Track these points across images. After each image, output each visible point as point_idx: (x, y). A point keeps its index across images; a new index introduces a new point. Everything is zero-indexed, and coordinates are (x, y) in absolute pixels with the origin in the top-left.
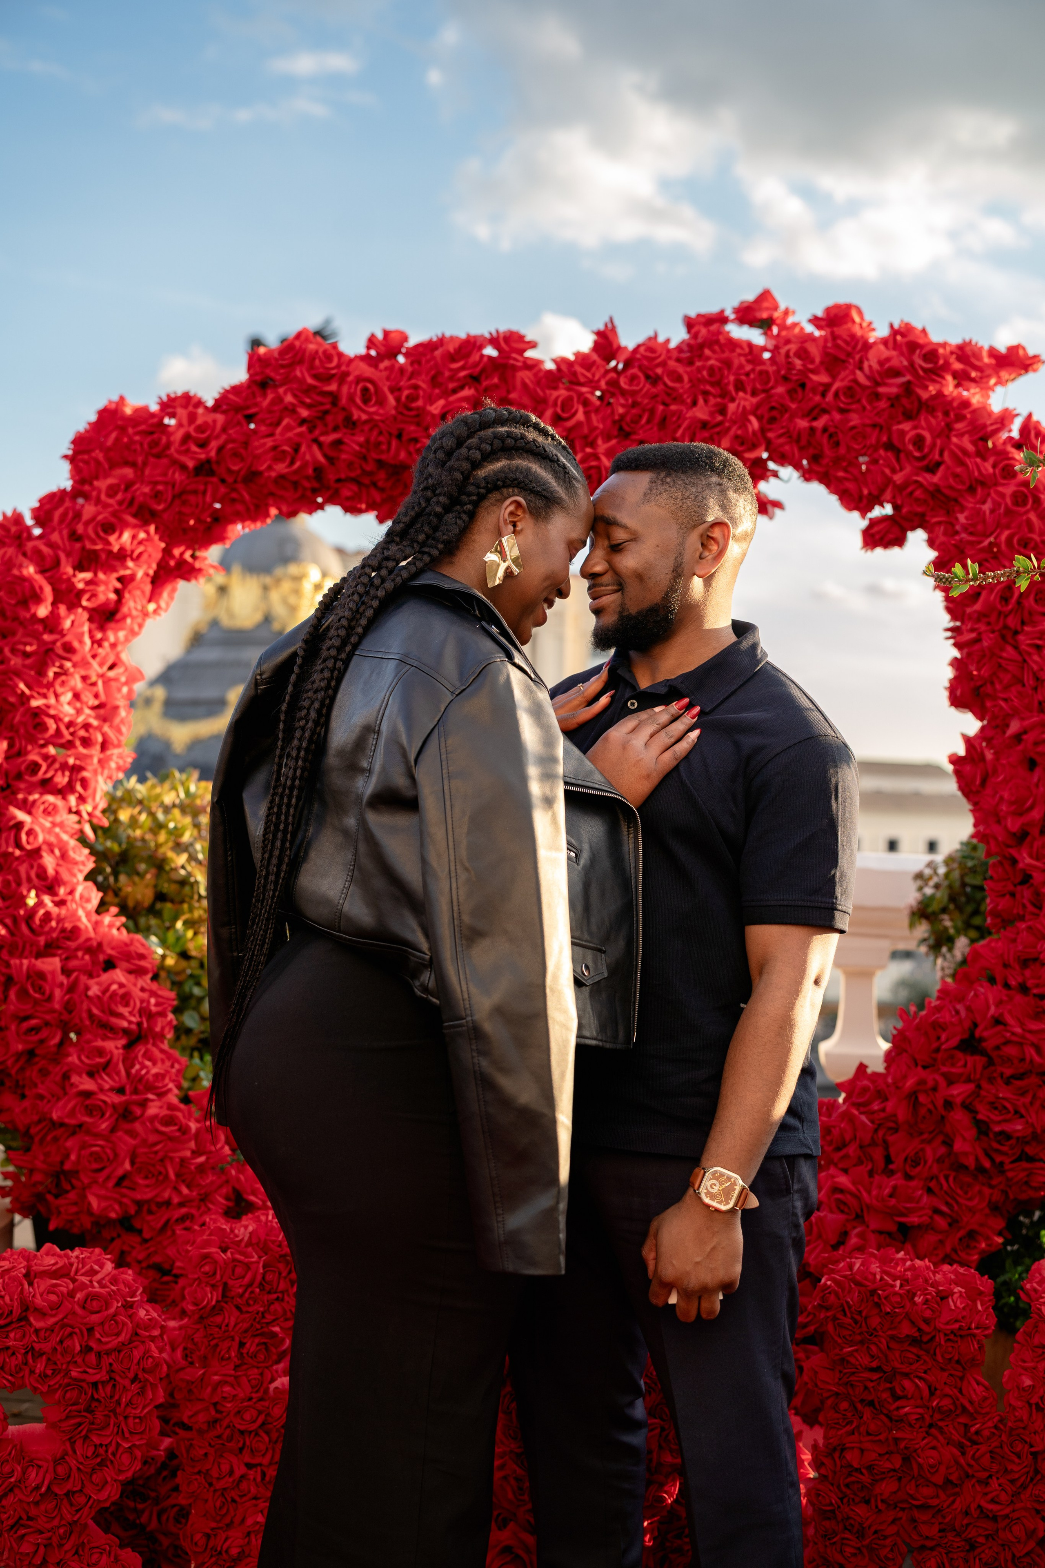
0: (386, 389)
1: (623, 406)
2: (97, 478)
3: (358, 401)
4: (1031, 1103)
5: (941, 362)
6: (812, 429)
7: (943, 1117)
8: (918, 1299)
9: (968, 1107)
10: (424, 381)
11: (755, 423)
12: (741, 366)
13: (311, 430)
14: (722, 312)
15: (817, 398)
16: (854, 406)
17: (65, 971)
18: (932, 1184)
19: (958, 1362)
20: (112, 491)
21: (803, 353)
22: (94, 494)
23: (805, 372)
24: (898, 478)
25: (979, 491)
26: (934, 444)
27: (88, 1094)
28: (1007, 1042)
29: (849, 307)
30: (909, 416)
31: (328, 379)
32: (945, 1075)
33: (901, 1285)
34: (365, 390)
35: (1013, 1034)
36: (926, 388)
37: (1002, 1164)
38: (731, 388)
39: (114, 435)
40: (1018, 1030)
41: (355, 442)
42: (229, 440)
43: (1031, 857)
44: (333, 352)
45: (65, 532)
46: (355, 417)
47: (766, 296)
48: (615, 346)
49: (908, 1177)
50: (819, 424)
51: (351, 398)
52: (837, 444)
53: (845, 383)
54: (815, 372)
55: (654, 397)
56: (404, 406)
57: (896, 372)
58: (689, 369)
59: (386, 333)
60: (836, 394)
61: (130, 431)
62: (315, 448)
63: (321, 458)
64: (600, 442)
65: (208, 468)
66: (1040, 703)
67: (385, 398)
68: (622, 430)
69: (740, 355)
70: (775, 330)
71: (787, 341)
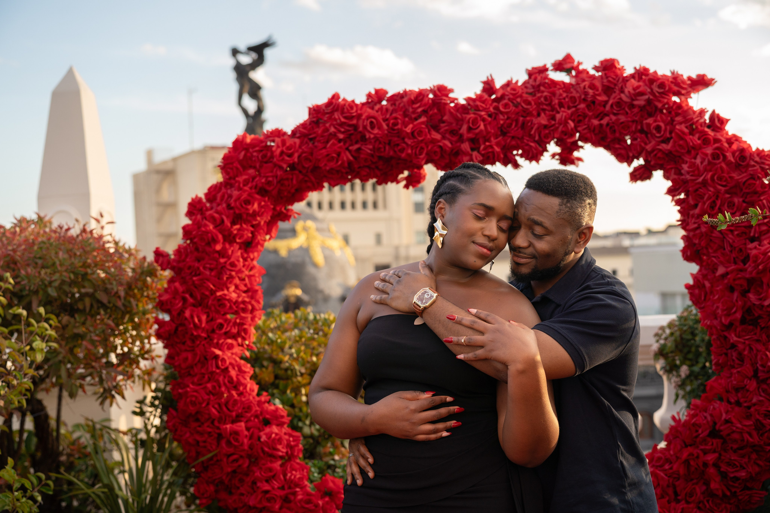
0: (381, 120)
1: (502, 120)
2: (237, 176)
3: (369, 128)
4: (749, 461)
5: (667, 88)
6: (601, 125)
7: (703, 471)
9: (716, 465)
10: (400, 115)
11: (571, 124)
12: (560, 95)
13: (344, 144)
14: (545, 66)
15: (601, 108)
16: (621, 112)
17: (248, 429)
18: (701, 505)
20: (246, 182)
21: (592, 86)
22: (237, 184)
23: (594, 96)
24: (649, 147)
25: (693, 152)
26: (666, 129)
27: (267, 492)
28: (733, 432)
29: (612, 60)
30: (650, 115)
31: (351, 118)
32: (702, 450)
34: (371, 123)
35: (737, 428)
36: (659, 101)
37: (735, 493)
38: (557, 106)
39: (243, 153)
40: (739, 425)
41: (368, 149)
42: (303, 152)
43: (736, 336)
44: (353, 104)
45: (224, 205)
46: (367, 136)
47: (568, 57)
48: (493, 89)
49: (688, 502)
50: (605, 121)
51: (365, 127)
52: (614, 131)
53: (616, 100)
54: (599, 95)
55: (517, 113)
56: (391, 129)
57: (642, 94)
58: (534, 98)
59: (376, 91)
60: (612, 106)
61: (251, 150)
62: (348, 153)
63: (351, 158)
64: (492, 139)
65: (293, 166)
66: (734, 258)
67: (382, 125)
68: (503, 131)
69: (559, 89)
70: (574, 73)
71: (584, 81)
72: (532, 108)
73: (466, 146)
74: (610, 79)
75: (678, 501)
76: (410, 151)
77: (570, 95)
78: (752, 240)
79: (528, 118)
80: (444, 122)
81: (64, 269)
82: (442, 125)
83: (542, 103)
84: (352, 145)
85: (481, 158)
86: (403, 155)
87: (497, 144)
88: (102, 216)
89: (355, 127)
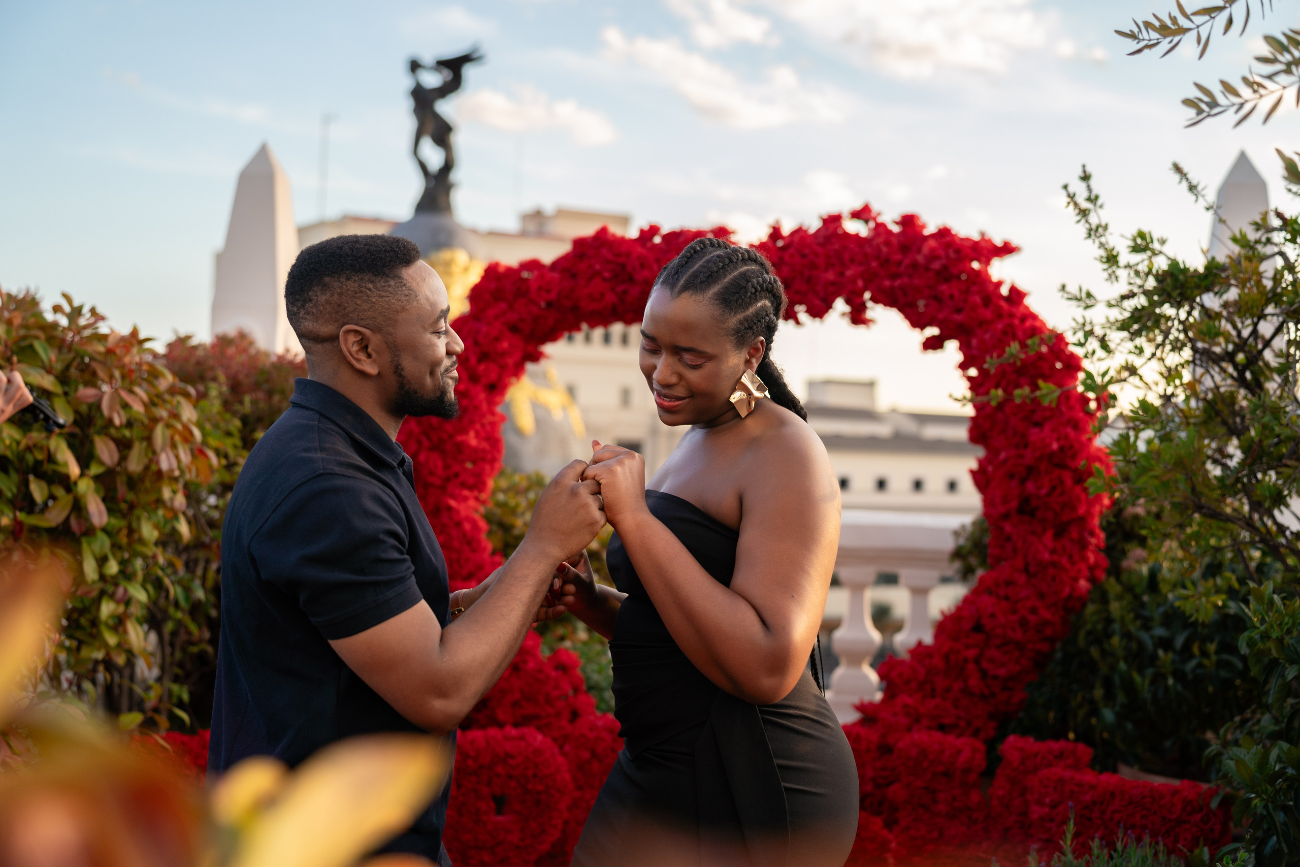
1: (786, 271)
3: (638, 269)
4: (1010, 659)
6: (893, 287)
7: (963, 668)
8: (947, 754)
9: (976, 661)
11: (860, 281)
12: (852, 250)
13: (609, 284)
14: (841, 213)
15: (896, 268)
16: (915, 274)
18: (956, 703)
20: (496, 317)
21: (887, 243)
23: (888, 254)
25: (984, 326)
26: (960, 298)
28: (997, 627)
29: (914, 215)
30: (945, 281)
31: (620, 255)
32: (964, 645)
33: (938, 748)
35: (1001, 622)
36: (955, 267)
37: (994, 692)
38: (847, 262)
40: (1003, 620)
41: (635, 292)
42: (563, 289)
43: (1011, 527)
46: (636, 278)
47: (867, 205)
48: (780, 236)
49: (943, 699)
50: (897, 283)
52: (907, 293)
53: (911, 261)
54: (894, 254)
55: (804, 266)
57: (938, 257)
59: (649, 225)
60: (906, 267)
61: (504, 281)
62: (612, 294)
65: (549, 304)
66: (1016, 443)
69: (853, 243)
70: (872, 224)
71: (880, 235)
72: (821, 261)
74: (909, 236)
75: (934, 697)
77: (863, 251)
78: (1035, 425)
79: (815, 272)
83: (831, 257)
84: (618, 285)
89: (623, 266)
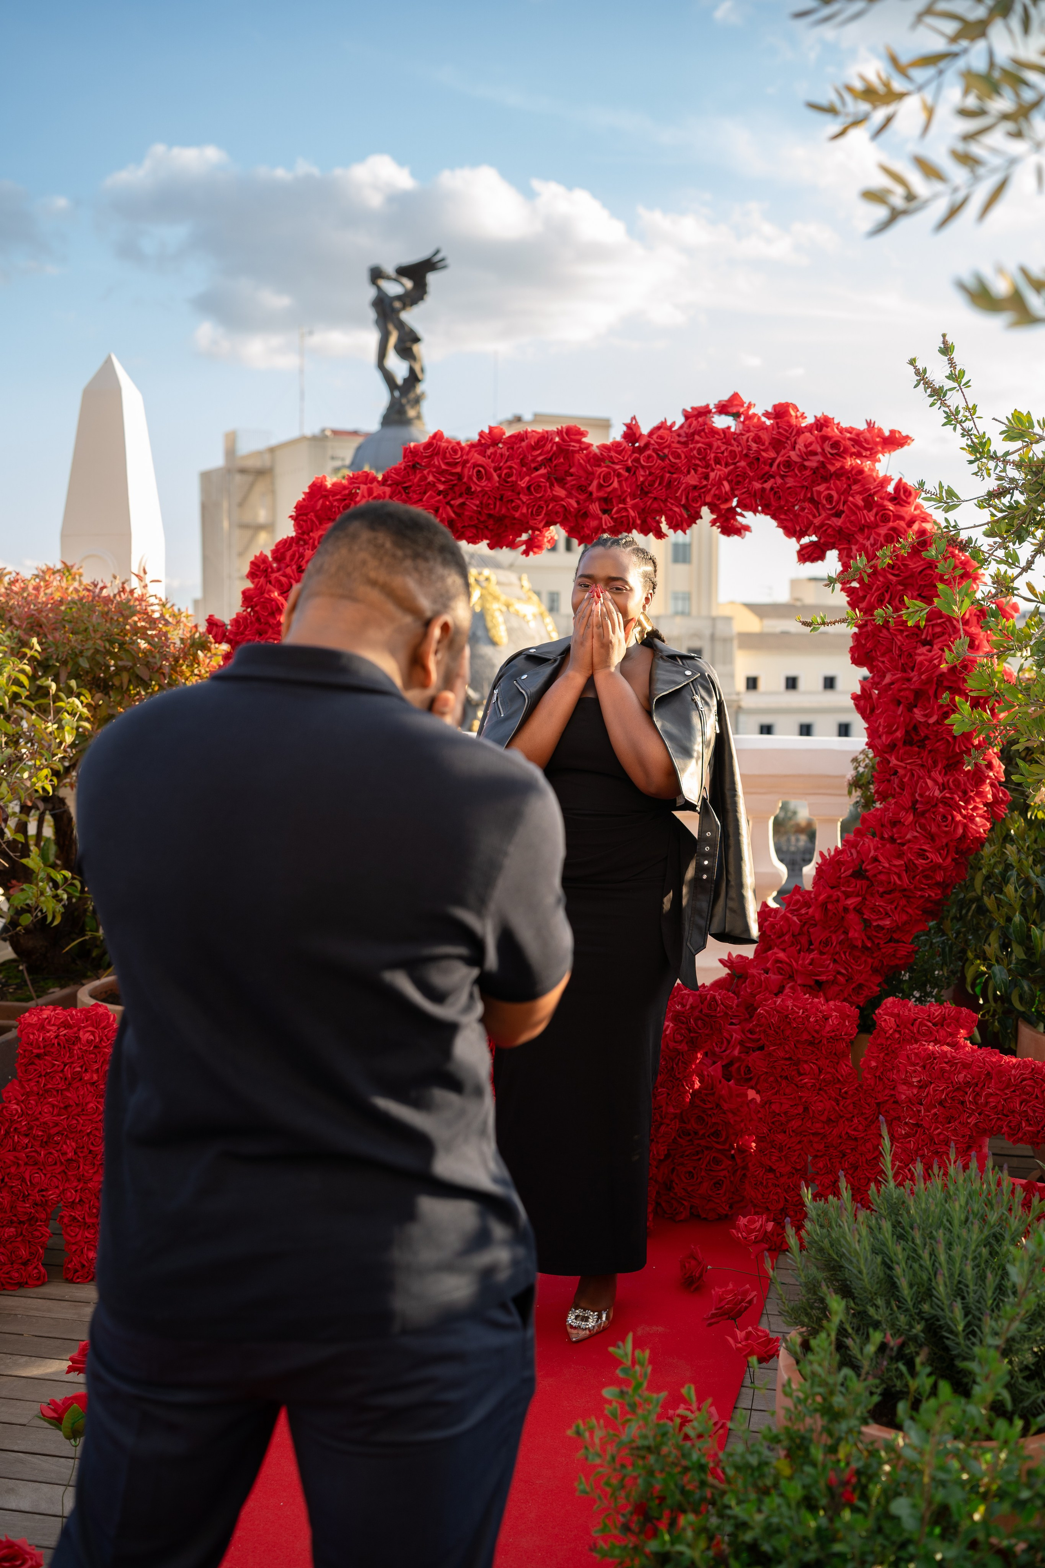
0: (492, 470)
1: (643, 476)
2: (312, 531)
3: (475, 479)
4: (896, 908)
5: (842, 449)
6: (763, 489)
7: (843, 918)
8: (812, 1020)
10: (515, 463)
11: (726, 486)
12: (719, 448)
13: (445, 497)
14: (708, 406)
15: (767, 468)
16: (789, 474)
18: (836, 957)
19: (835, 1054)
21: (757, 439)
22: (311, 541)
23: (758, 451)
24: (817, 522)
25: (866, 530)
26: (840, 499)
28: (880, 872)
29: (787, 405)
31: (455, 464)
32: (844, 892)
33: (803, 1013)
34: (479, 472)
35: (884, 867)
36: (833, 464)
37: (878, 944)
38: (712, 462)
39: (321, 502)
40: (887, 865)
41: (473, 505)
43: (897, 759)
44: (458, 447)
45: (294, 567)
46: (473, 489)
47: (735, 396)
48: (637, 435)
49: (822, 953)
50: (768, 485)
51: (471, 477)
52: (779, 498)
53: (784, 458)
54: (765, 450)
55: (663, 468)
56: (504, 480)
57: (814, 453)
58: (685, 450)
59: (491, 429)
61: (331, 498)
62: (448, 508)
63: (453, 515)
64: (628, 500)
66: (903, 665)
67: (492, 476)
68: (643, 491)
69: (718, 439)
70: (742, 418)
71: (749, 431)
72: (680, 462)
73: (595, 508)
74: (781, 430)
75: (810, 951)
76: (524, 511)
77: (730, 448)
78: (925, 643)
79: (675, 476)
80: (571, 475)
81: (98, 636)
82: (569, 478)
83: (694, 457)
84: (453, 499)
85: (612, 524)
86: (517, 515)
87: (634, 507)
88: (145, 573)
89: (460, 476)
